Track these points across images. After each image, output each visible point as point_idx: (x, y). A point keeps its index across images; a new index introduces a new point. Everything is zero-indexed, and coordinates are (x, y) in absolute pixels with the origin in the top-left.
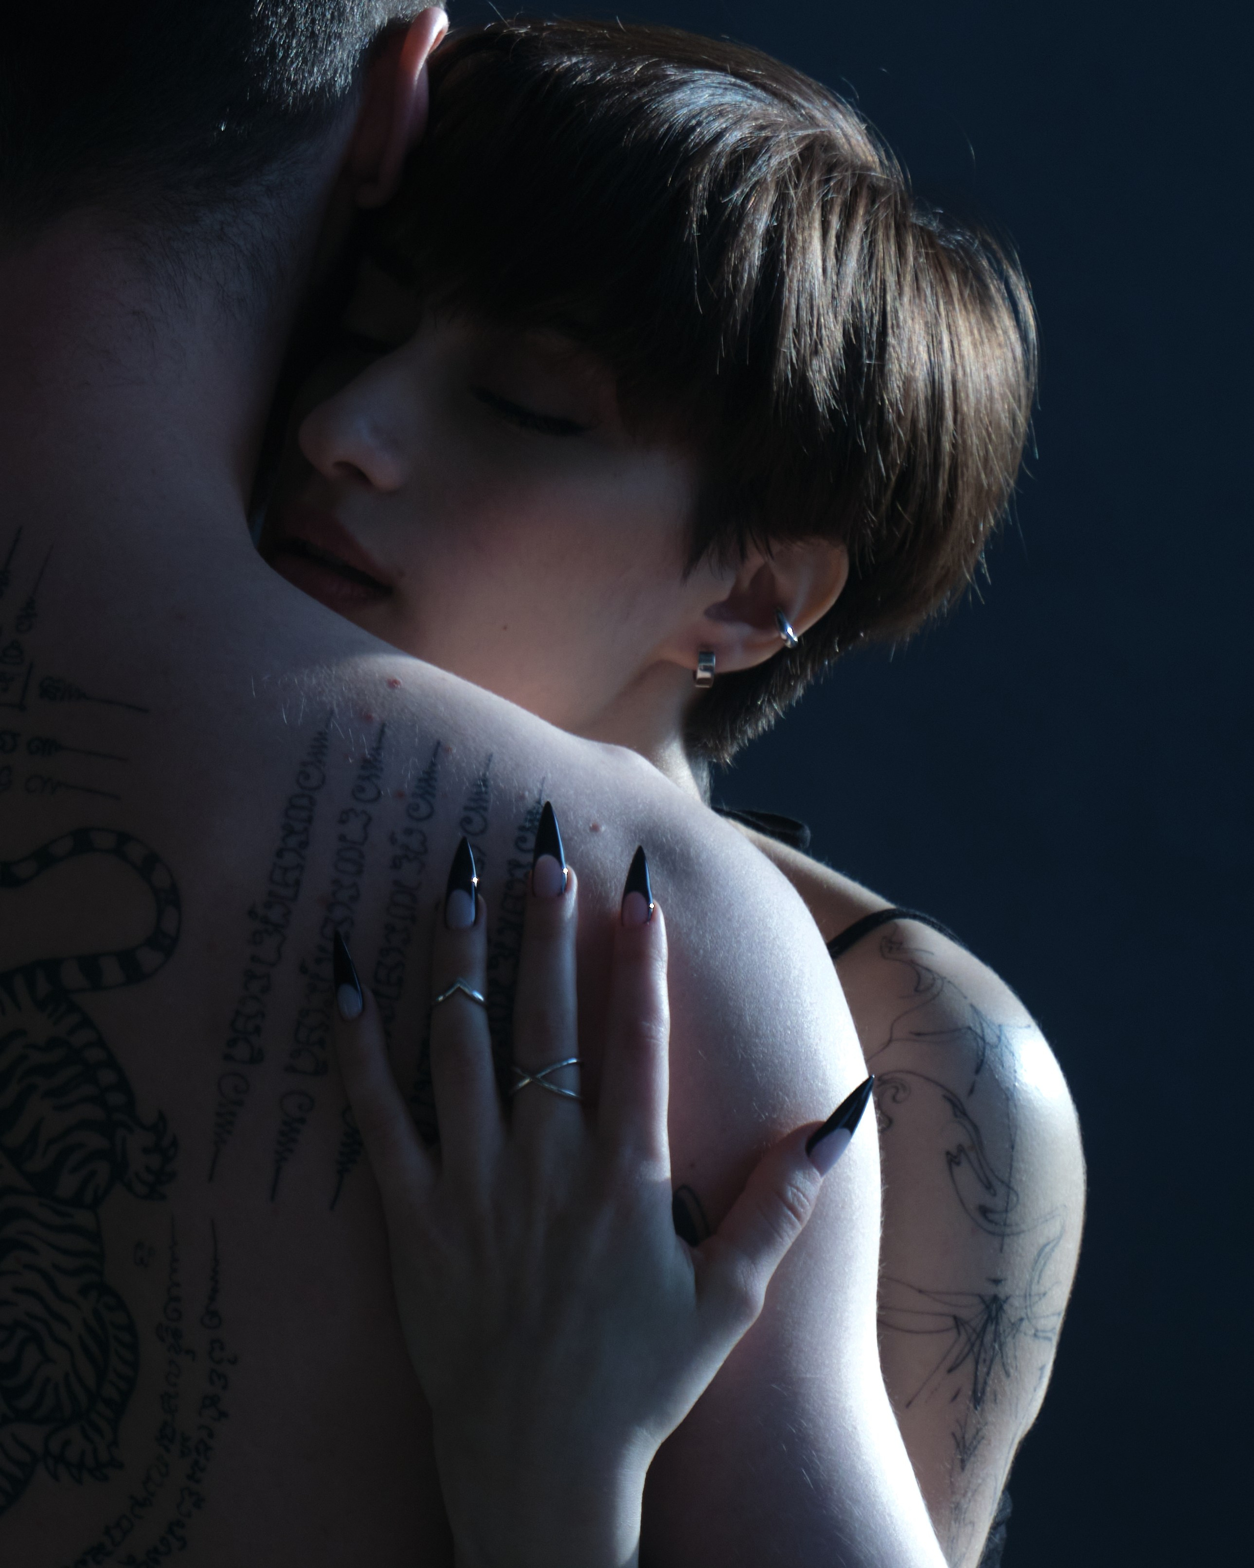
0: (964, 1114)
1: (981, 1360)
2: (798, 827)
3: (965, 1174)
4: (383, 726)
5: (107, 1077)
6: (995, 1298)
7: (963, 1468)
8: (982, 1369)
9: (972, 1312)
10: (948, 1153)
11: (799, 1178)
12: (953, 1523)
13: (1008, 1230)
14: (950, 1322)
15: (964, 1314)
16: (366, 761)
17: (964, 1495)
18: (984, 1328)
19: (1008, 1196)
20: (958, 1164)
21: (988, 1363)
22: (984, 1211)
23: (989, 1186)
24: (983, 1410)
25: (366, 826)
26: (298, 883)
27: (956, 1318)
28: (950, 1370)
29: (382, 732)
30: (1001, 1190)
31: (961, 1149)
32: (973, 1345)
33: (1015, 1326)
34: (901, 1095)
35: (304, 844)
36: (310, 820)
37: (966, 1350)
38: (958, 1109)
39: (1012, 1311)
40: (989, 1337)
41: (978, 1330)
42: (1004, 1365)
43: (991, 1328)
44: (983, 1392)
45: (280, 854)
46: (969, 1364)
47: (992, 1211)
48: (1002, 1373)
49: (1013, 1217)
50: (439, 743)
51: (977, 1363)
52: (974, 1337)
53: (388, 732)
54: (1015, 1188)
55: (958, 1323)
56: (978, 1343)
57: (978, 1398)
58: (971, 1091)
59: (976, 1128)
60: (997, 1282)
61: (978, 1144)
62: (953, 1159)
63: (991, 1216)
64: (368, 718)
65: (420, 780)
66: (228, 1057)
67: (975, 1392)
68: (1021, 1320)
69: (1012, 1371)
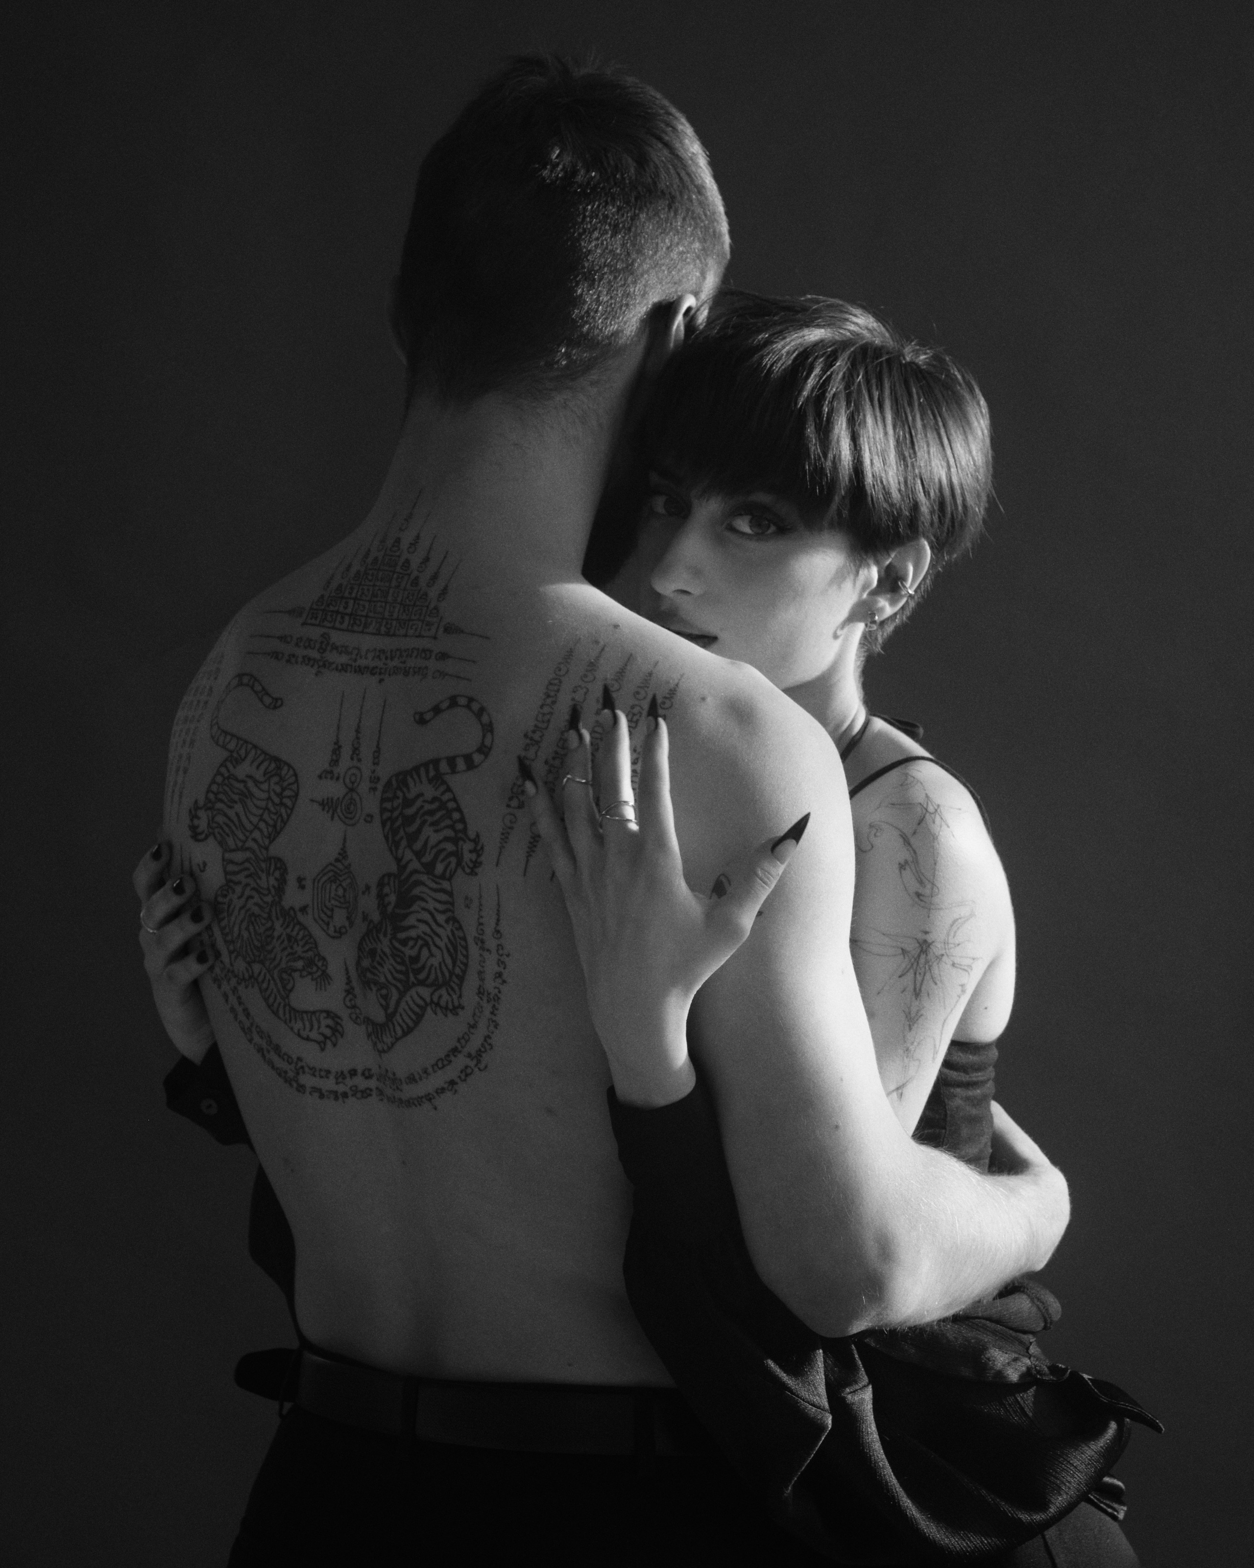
0: (909, 844)
1: (918, 973)
2: (914, 726)
3: (908, 874)
4: (605, 646)
5: (456, 816)
6: (925, 941)
7: (910, 1029)
8: (919, 978)
9: (912, 947)
10: (900, 864)
11: (766, 865)
12: (905, 1058)
13: (932, 907)
14: (900, 951)
15: (908, 948)
16: (591, 663)
17: (912, 1043)
18: (919, 956)
19: (932, 889)
20: (905, 869)
21: (922, 974)
22: (918, 895)
23: (921, 882)
24: (920, 1000)
25: (586, 694)
26: (549, 721)
27: (902, 949)
28: (900, 977)
29: (603, 649)
30: (929, 886)
31: (906, 862)
32: (912, 965)
33: (939, 958)
34: (878, 834)
35: (554, 702)
36: (558, 691)
37: (908, 967)
38: (906, 841)
39: (937, 949)
40: (922, 960)
41: (915, 956)
42: (932, 977)
43: (923, 956)
44: (920, 990)
45: (542, 707)
46: (910, 975)
47: (923, 896)
48: (931, 982)
49: (936, 900)
50: (631, 655)
51: (915, 974)
52: (913, 960)
53: (607, 649)
54: (937, 884)
55: (904, 952)
56: (916, 964)
57: (917, 993)
58: (915, 833)
59: (915, 852)
60: (926, 933)
61: (916, 861)
62: (902, 867)
63: (921, 898)
64: (597, 642)
65: (618, 673)
66: (508, 806)
67: (915, 989)
68: (943, 955)
69: (938, 982)
